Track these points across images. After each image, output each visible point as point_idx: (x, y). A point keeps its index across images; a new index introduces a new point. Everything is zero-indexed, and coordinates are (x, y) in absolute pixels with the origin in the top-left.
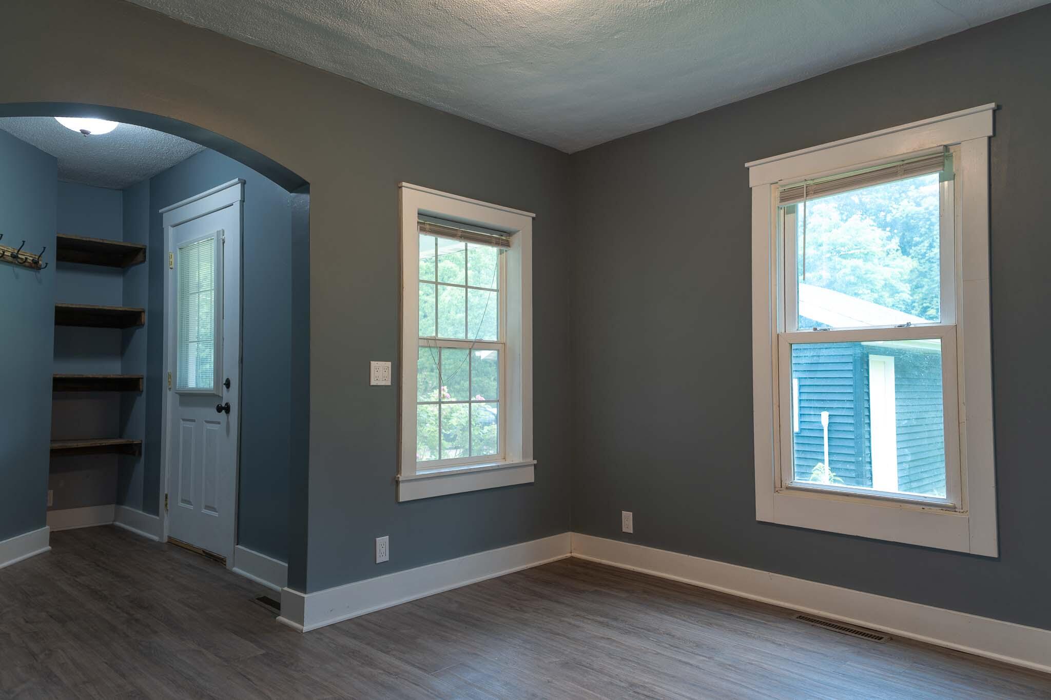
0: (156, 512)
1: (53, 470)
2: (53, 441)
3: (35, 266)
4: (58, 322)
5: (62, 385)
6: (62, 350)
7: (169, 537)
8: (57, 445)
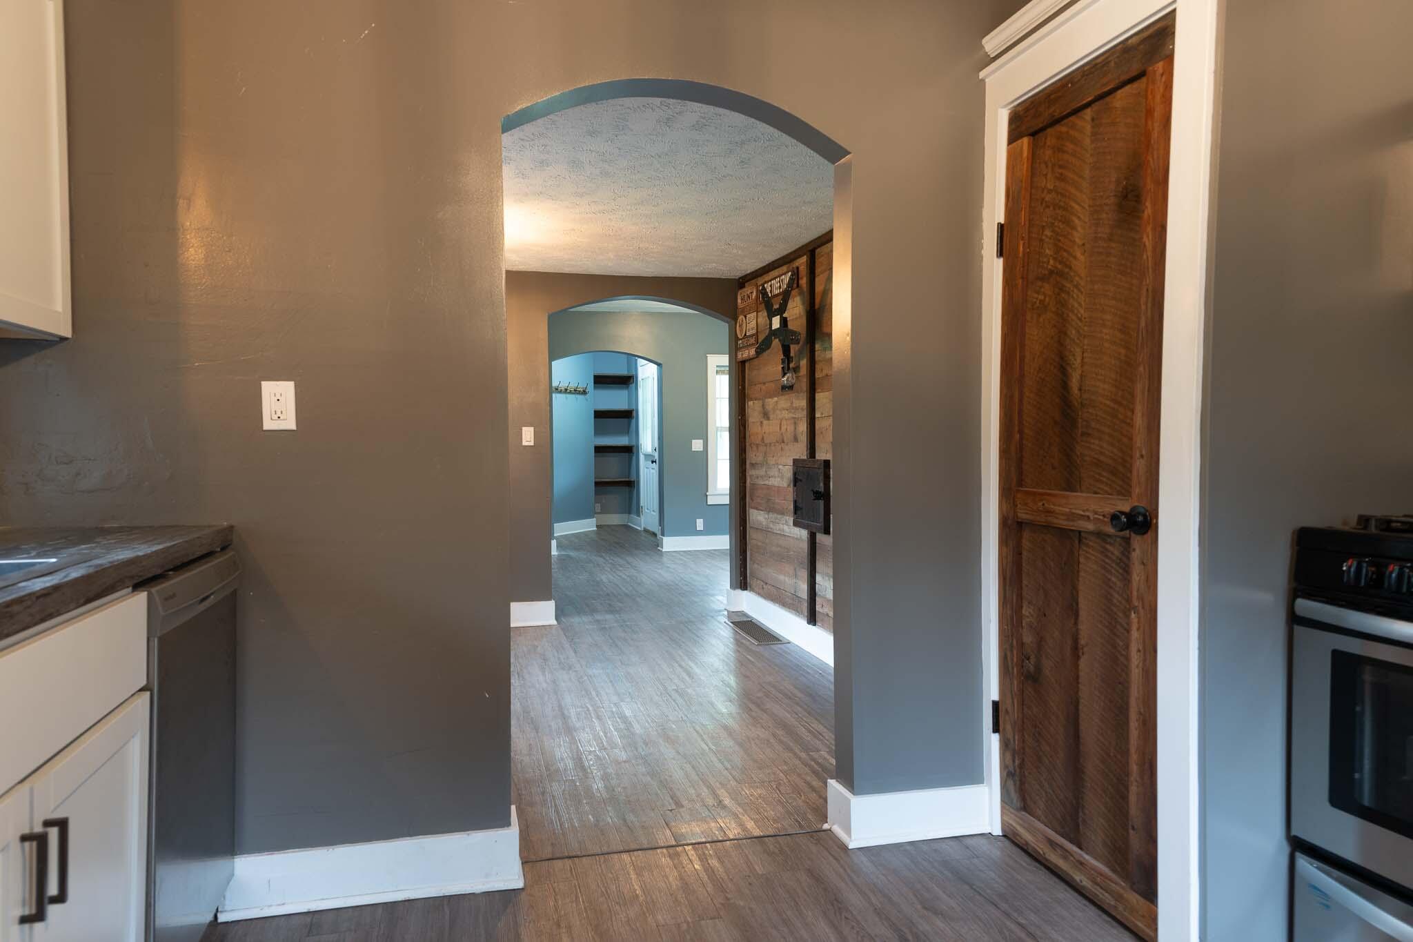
0: (639, 516)
1: (597, 493)
2: (595, 478)
3: (584, 392)
4: (595, 417)
5: (599, 450)
6: (598, 431)
7: (644, 528)
8: (598, 480)
